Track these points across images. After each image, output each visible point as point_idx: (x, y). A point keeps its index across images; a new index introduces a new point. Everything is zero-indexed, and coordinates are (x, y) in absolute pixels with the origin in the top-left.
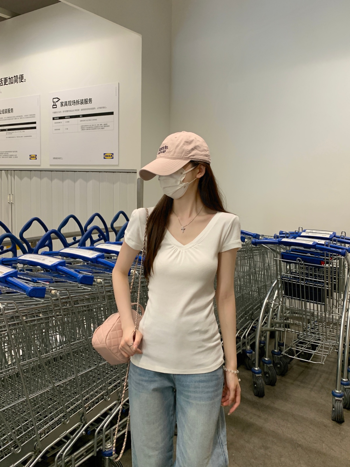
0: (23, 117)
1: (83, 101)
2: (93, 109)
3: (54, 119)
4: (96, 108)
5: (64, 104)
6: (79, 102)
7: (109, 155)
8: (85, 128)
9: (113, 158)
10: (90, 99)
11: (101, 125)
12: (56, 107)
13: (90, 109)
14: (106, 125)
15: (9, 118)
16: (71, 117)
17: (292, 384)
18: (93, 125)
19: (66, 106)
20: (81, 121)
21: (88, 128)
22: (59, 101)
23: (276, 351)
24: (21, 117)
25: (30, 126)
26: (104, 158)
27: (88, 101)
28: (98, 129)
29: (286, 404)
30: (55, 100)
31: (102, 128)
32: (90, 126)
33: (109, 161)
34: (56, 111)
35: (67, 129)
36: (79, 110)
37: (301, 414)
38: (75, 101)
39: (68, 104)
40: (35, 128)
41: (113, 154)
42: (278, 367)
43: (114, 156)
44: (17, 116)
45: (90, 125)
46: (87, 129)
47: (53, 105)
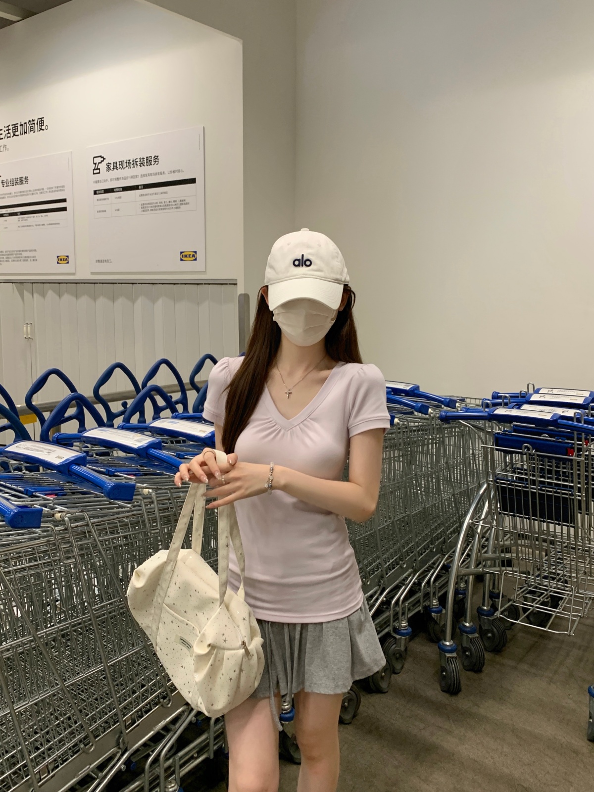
0: (45, 190)
1: (143, 161)
2: (161, 173)
3: (95, 193)
4: (166, 172)
5: (112, 167)
6: (138, 163)
7: (189, 255)
8: (148, 207)
9: (196, 260)
10: (155, 156)
11: (174, 201)
12: (99, 173)
13: (156, 174)
14: (183, 202)
15: (22, 194)
16: (125, 189)
17: (515, 668)
18: (162, 202)
19: (115, 169)
20: (142, 195)
21: (154, 208)
22: (103, 161)
23: (485, 608)
24: (41, 190)
25: (57, 206)
26: (181, 260)
27: (153, 161)
28: (170, 209)
29: (502, 708)
30: (98, 160)
31: (177, 208)
32: (156, 205)
33: (188, 265)
34: (99, 180)
35: (118, 210)
36: (137, 176)
37: (529, 728)
38: (131, 161)
39: (118, 166)
40: (64, 209)
41: (196, 252)
42: (489, 638)
43: (198, 256)
44: (35, 190)
45: (157, 203)
46: (151, 210)
47: (94, 168)
